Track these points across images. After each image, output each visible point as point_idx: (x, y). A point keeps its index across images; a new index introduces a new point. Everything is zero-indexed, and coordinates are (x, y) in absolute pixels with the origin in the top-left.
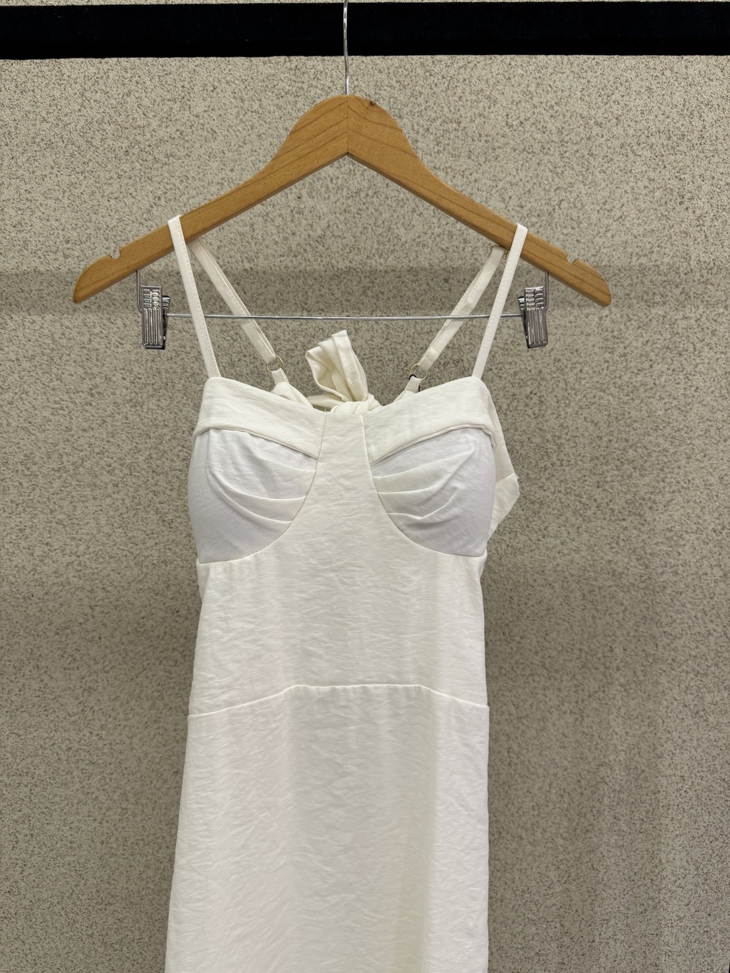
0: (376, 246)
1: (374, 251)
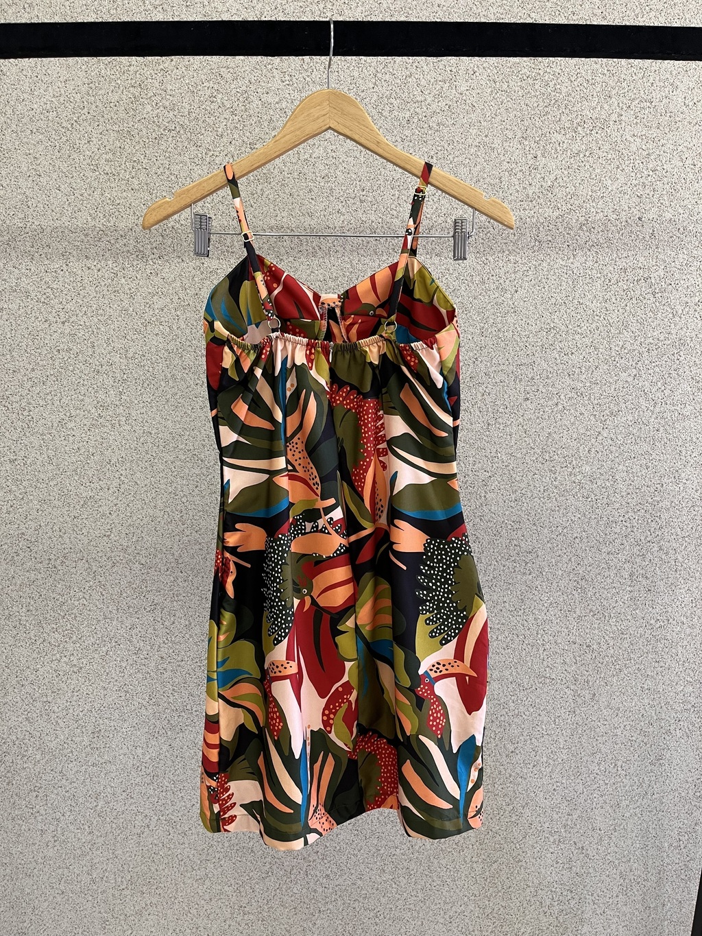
0: (590, 193)
1: (588, 197)
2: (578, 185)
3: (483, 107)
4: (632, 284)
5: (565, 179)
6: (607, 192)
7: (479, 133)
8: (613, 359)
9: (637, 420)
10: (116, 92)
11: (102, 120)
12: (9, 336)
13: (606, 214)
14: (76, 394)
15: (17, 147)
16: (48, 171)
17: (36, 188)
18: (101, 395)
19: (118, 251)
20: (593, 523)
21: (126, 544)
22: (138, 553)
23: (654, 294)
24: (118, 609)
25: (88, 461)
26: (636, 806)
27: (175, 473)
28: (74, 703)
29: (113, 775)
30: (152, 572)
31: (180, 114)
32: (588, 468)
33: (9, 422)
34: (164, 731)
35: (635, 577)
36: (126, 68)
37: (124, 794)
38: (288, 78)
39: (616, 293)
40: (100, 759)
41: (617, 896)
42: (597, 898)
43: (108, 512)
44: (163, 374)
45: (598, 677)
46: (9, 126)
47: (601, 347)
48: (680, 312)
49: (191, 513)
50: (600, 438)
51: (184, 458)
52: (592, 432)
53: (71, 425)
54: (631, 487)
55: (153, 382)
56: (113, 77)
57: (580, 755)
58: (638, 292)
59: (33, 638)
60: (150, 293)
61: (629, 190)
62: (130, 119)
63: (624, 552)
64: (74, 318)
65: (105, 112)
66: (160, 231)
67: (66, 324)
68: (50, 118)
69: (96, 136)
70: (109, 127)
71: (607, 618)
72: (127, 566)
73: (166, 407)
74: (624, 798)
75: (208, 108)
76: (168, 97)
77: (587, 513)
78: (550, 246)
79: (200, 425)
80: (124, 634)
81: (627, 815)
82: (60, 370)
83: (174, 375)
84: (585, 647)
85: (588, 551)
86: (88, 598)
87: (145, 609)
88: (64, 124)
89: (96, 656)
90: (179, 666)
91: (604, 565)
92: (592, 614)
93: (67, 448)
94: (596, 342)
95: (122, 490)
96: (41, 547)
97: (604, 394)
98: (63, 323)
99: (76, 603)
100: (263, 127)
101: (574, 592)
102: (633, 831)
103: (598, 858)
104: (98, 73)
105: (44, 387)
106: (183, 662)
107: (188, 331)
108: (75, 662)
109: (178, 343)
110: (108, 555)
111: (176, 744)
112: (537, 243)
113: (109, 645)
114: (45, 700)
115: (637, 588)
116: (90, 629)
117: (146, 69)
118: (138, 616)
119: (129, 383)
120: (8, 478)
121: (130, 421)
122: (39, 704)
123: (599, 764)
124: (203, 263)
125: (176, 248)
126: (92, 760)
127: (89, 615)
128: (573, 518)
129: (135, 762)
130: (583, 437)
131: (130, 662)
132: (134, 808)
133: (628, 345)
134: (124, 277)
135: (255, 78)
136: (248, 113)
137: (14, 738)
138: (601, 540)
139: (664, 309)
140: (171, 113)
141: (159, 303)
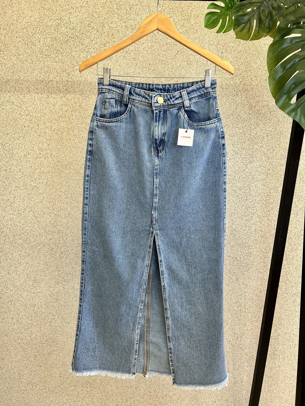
2: (240, 65)
3: (201, 31)
4: (261, 108)
5: (234, 62)
6: (252, 68)
7: (199, 42)
8: (252, 139)
9: (261, 165)
10: (51, 22)
11: (45, 33)
12: (5, 120)
13: (251, 78)
14: (31, 144)
15: (11, 43)
16: (23, 53)
17: (18, 60)
18: (41, 145)
19: (49, 87)
20: (240, 207)
21: (49, 206)
22: (54, 210)
23: (270, 112)
24: (45, 232)
25: (35, 172)
26: (253, 325)
27: (69, 178)
28: (27, 268)
29: (41, 298)
30: (59, 218)
31: (76, 31)
32: (239, 184)
33: (5, 154)
34: (61, 282)
35: (257, 231)
36: (55, 12)
37: (45, 306)
38: (120, 17)
39: (254, 111)
40: (36, 291)
41: (244, 363)
42: (235, 363)
43: (42, 193)
44: (65, 138)
45: (239, 271)
46: (8, 34)
47: (247, 134)
48: (281, 120)
49: (75, 194)
50: (245, 172)
51: (73, 172)
52: (241, 169)
53: (29, 157)
54: (257, 193)
55: (62, 141)
56: (49, 15)
57: (230, 303)
58: (263, 111)
59: (11, 241)
60: (61, 104)
61: (262, 68)
62: (56, 33)
63: (253, 220)
64: (31, 114)
65: (46, 30)
66: (66, 79)
67: (28, 116)
68: (24, 32)
69: (42, 39)
70: (47, 36)
71: (244, 247)
72: (49, 215)
73: (67, 151)
74: (248, 322)
75: (87, 29)
76: (71, 24)
77: (238, 203)
78: (227, 90)
79: (80, 159)
80: (47, 242)
81: (249, 329)
82: (25, 134)
83: (70, 138)
84: (234, 259)
85: (237, 219)
86: (33, 226)
87: (56, 232)
88: (30, 34)
89: (36, 250)
90: (68, 256)
91: (244, 225)
92: (238, 245)
93: (27, 166)
94: (245, 131)
95: (48, 184)
96: (15, 205)
97: (247, 153)
98: (27, 115)
99: (29, 228)
100: (109, 37)
101: (231, 236)
102: (251, 336)
103: (236, 346)
104: (44, 14)
105: (19, 141)
106: (70, 255)
107: (76, 121)
108: (27, 252)
109: (72, 125)
110: (42, 210)
111: (66, 287)
112: (222, 89)
113: (41, 246)
114: (15, 266)
115: (257, 235)
116: (34, 239)
117: (63, 12)
118: (53, 235)
119: (52, 141)
120: (4, 177)
121: (52, 156)
122: (13, 268)
123: (238, 307)
124: (83, 93)
125: (72, 86)
126: (33, 291)
127: (33, 233)
128: (231, 205)
129: (50, 293)
130: (237, 171)
131: (49, 253)
132: (49, 311)
133: (258, 133)
134: (51, 98)
135: (107, 17)
136: (103, 31)
137: (3, 280)
138: (243, 214)
139: (274, 119)
140: (73, 31)
141: (65, 109)
